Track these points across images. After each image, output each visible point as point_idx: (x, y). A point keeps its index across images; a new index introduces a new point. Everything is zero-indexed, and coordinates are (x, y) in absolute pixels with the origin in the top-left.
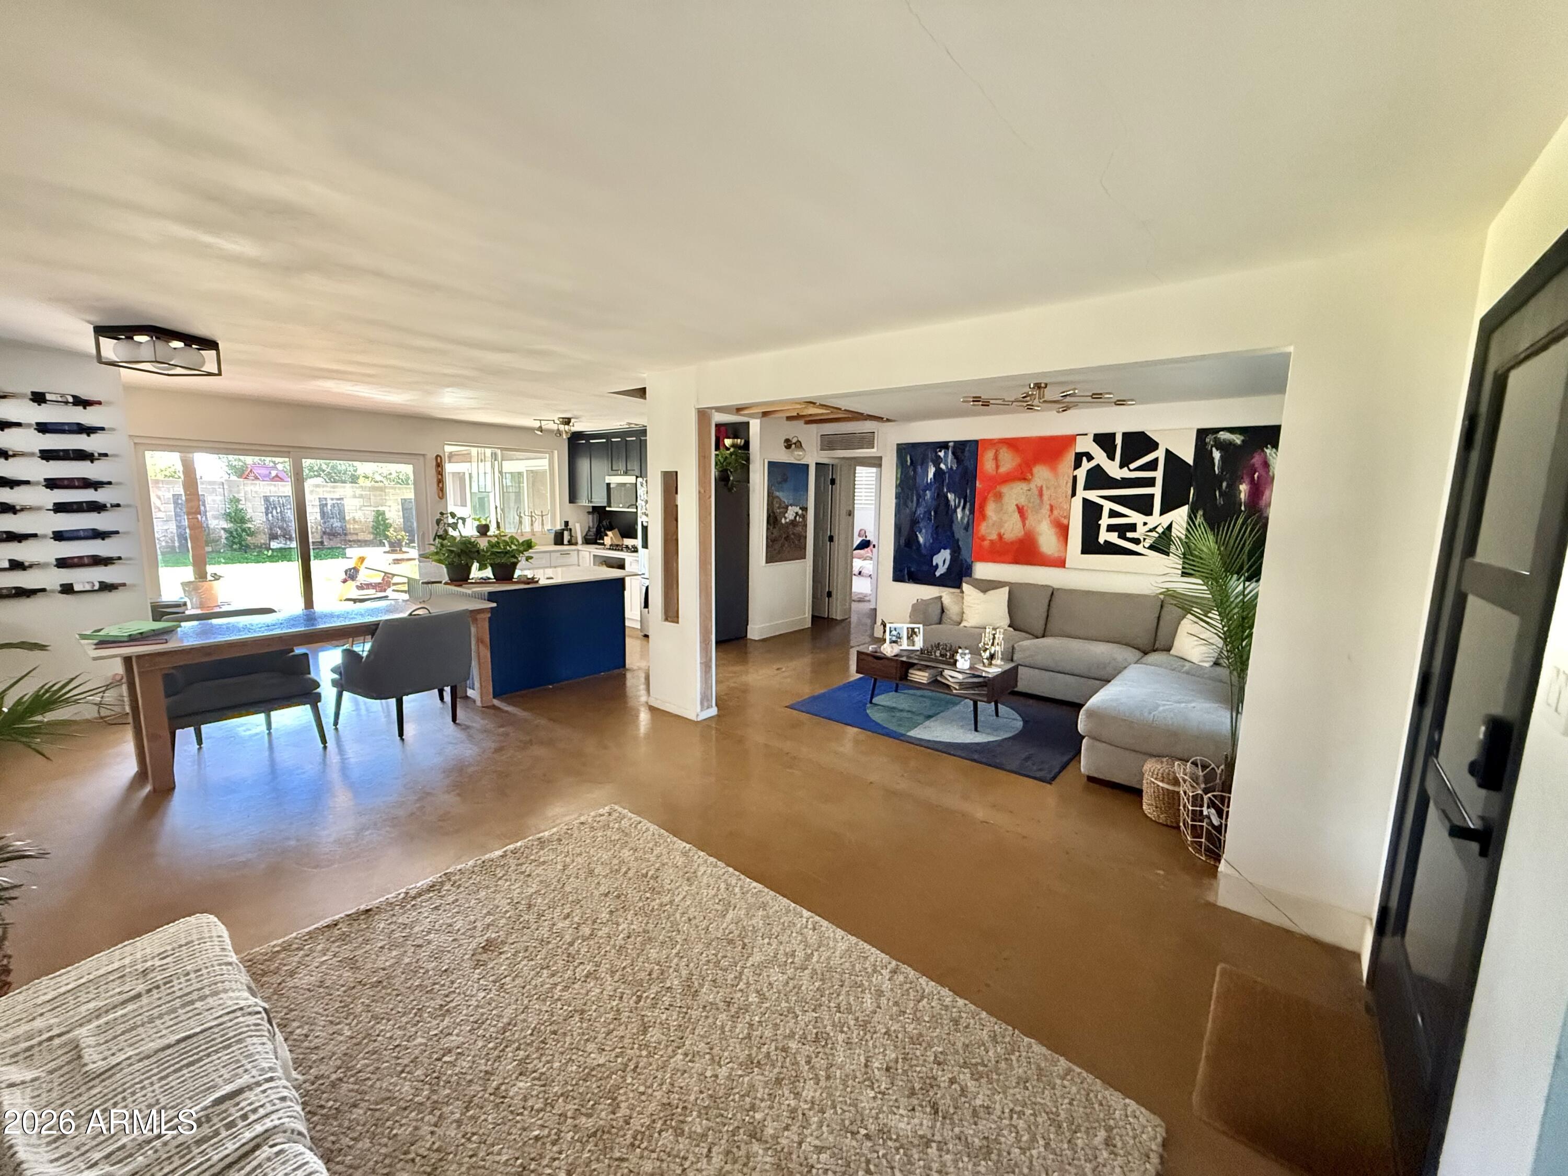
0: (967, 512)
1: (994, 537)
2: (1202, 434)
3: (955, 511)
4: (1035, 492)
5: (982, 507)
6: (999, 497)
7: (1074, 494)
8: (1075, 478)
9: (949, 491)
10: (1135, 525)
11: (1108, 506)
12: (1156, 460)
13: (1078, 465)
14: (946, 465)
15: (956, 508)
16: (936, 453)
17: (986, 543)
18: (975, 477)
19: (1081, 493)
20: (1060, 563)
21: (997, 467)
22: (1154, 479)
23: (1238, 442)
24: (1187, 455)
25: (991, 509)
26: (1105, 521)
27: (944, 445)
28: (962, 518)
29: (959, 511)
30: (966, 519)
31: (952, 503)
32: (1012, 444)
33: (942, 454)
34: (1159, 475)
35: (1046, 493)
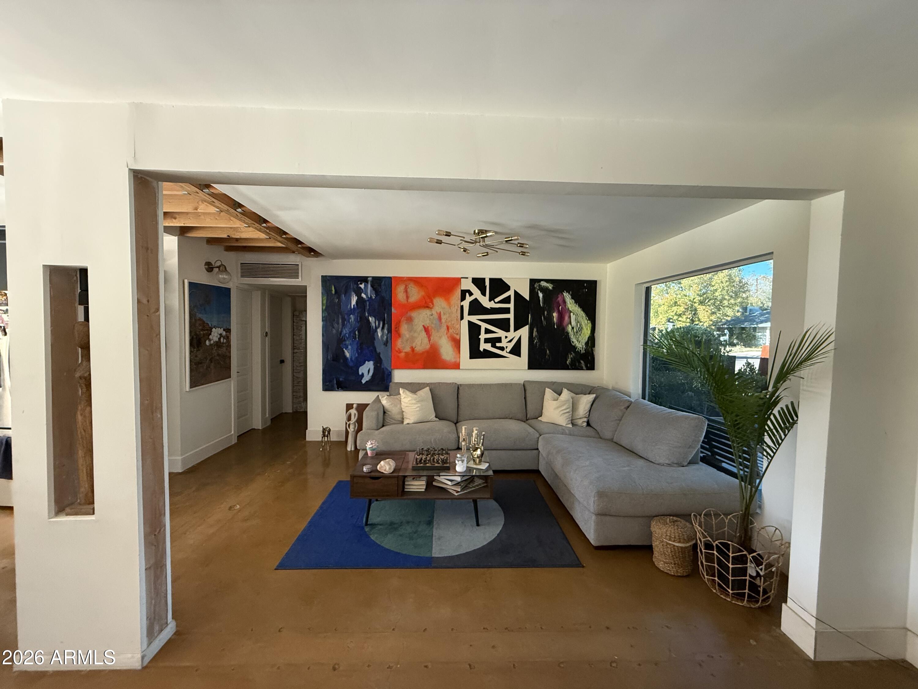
0: (386, 331)
1: (408, 349)
2: (533, 282)
3: (376, 331)
4: (435, 316)
5: (398, 327)
6: (410, 320)
7: (462, 318)
8: (462, 307)
9: (370, 315)
10: (500, 338)
11: (484, 326)
12: (510, 296)
13: (463, 298)
14: (366, 294)
15: (376, 328)
16: (358, 285)
17: (402, 355)
18: (391, 305)
19: (467, 318)
20: (456, 366)
21: (407, 297)
22: (509, 309)
23: (550, 288)
24: (526, 295)
25: (404, 329)
26: (483, 336)
27: (364, 279)
28: (382, 336)
29: (379, 330)
30: (385, 337)
31: (373, 325)
32: (417, 281)
33: (362, 286)
34: (511, 306)
35: (444, 318)
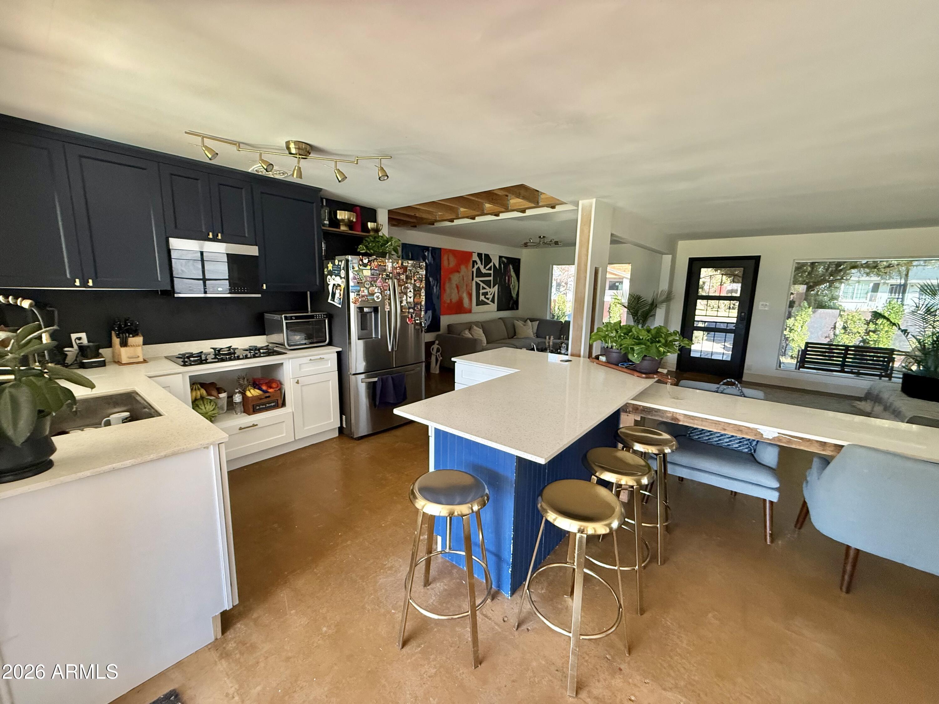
0: (438, 288)
1: (448, 301)
2: (500, 257)
3: (433, 288)
4: (461, 277)
5: (444, 284)
6: (450, 279)
7: (473, 279)
8: (473, 272)
9: (430, 276)
10: (487, 292)
11: (482, 284)
12: (491, 266)
13: (473, 267)
14: (428, 260)
15: (434, 286)
16: (424, 252)
17: (446, 305)
18: (440, 269)
19: (476, 279)
20: (470, 311)
21: (449, 264)
22: (491, 274)
23: (506, 262)
24: (497, 266)
25: (447, 286)
26: (482, 291)
27: (426, 248)
28: (436, 292)
29: (435, 287)
30: (438, 292)
31: (432, 283)
32: (454, 253)
33: (426, 254)
34: (492, 272)
35: (465, 278)
